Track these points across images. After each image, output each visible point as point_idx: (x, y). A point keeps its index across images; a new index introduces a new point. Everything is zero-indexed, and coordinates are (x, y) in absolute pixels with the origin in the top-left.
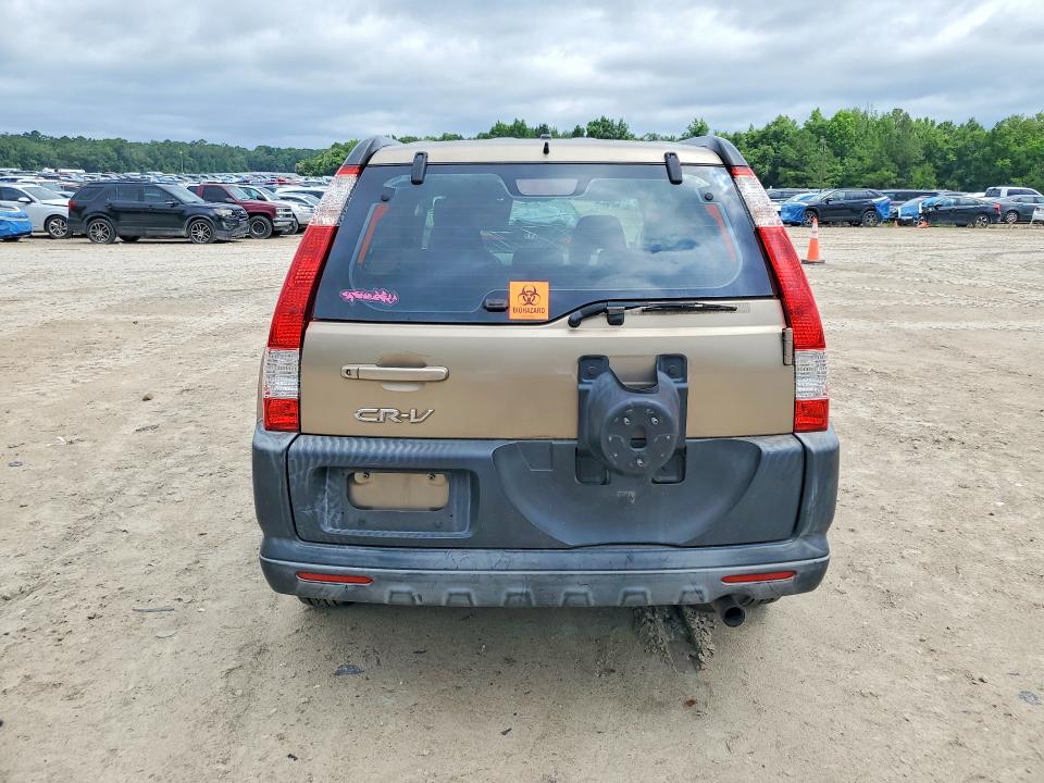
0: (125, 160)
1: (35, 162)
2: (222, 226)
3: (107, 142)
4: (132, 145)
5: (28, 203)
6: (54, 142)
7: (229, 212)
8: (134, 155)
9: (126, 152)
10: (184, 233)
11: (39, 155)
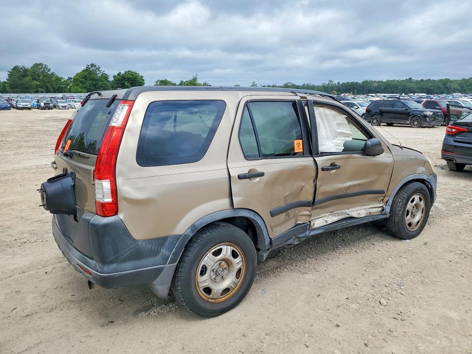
0: (447, 88)
1: (408, 91)
2: (426, 119)
3: (441, 81)
4: (452, 81)
5: (357, 108)
6: (417, 82)
7: (431, 114)
8: (452, 86)
9: (448, 84)
10: (408, 122)
11: (410, 88)
